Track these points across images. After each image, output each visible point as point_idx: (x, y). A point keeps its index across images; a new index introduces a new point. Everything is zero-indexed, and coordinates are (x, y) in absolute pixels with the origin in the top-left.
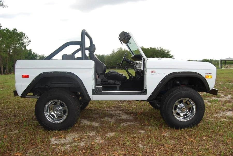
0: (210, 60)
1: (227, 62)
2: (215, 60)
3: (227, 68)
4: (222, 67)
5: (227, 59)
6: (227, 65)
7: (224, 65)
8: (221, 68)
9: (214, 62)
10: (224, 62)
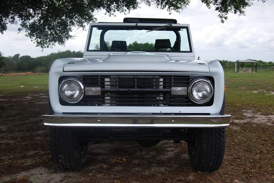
0: (224, 61)
1: (244, 64)
2: (229, 61)
3: (244, 71)
4: (239, 70)
5: (244, 61)
6: (244, 69)
7: (241, 68)
8: (238, 72)
9: (228, 64)
10: (241, 65)
